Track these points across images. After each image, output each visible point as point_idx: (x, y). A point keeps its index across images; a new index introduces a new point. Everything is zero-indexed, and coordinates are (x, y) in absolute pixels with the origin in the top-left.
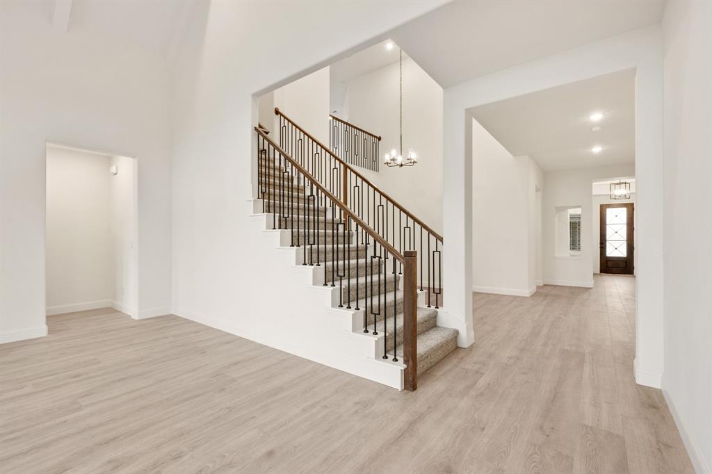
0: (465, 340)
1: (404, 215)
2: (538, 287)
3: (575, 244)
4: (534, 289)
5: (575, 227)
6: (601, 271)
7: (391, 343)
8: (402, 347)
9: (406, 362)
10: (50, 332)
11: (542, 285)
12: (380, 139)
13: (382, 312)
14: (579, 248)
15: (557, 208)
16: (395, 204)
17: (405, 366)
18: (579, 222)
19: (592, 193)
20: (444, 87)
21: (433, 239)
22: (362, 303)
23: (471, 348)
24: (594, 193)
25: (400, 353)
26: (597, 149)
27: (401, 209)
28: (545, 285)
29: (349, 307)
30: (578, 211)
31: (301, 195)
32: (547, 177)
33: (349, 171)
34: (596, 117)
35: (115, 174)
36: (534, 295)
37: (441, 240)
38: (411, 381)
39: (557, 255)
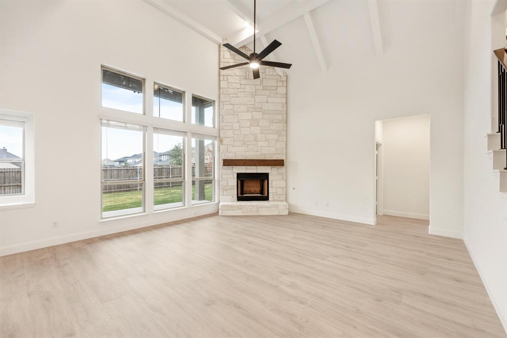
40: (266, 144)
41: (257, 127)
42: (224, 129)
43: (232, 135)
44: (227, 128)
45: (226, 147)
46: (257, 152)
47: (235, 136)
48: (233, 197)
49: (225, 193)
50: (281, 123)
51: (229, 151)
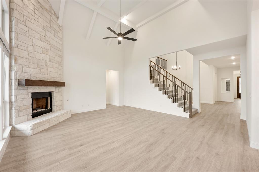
0: (199, 111)
1: (183, 83)
2: (216, 102)
3: (228, 89)
4: (214, 102)
5: (228, 84)
6: (237, 98)
7: (186, 109)
8: (189, 110)
9: (190, 112)
10: (107, 108)
11: (217, 101)
12: (167, 60)
13: (184, 103)
14: (229, 90)
15: (222, 79)
16: (180, 81)
17: (189, 113)
18: (229, 82)
19: (233, 73)
20: (193, 55)
21: (190, 89)
22: (179, 102)
23: (200, 113)
24: (234, 73)
25: (188, 111)
26: (234, 63)
27: (182, 82)
28: (218, 101)
29: (175, 103)
30: (229, 79)
31: (154, 78)
32: (219, 70)
33: (167, 73)
34: (233, 58)
35: (110, 74)
36: (215, 104)
37: (193, 89)
38: (191, 116)
39: (222, 93)
40: (52, 70)
41: (47, 56)
42: (19, 47)
43: (27, 57)
44: (23, 48)
45: (21, 67)
46: (47, 75)
47: (30, 58)
48: (28, 116)
49: (21, 114)
50: (60, 57)
51: (23, 71)
